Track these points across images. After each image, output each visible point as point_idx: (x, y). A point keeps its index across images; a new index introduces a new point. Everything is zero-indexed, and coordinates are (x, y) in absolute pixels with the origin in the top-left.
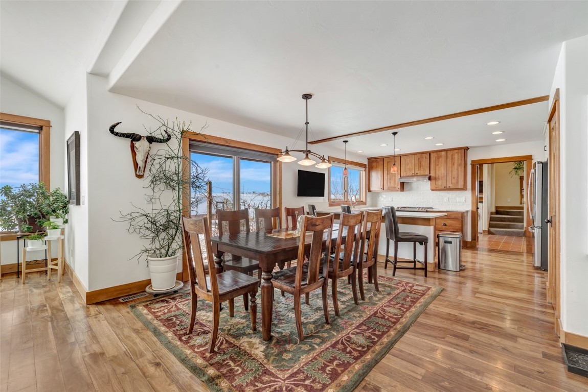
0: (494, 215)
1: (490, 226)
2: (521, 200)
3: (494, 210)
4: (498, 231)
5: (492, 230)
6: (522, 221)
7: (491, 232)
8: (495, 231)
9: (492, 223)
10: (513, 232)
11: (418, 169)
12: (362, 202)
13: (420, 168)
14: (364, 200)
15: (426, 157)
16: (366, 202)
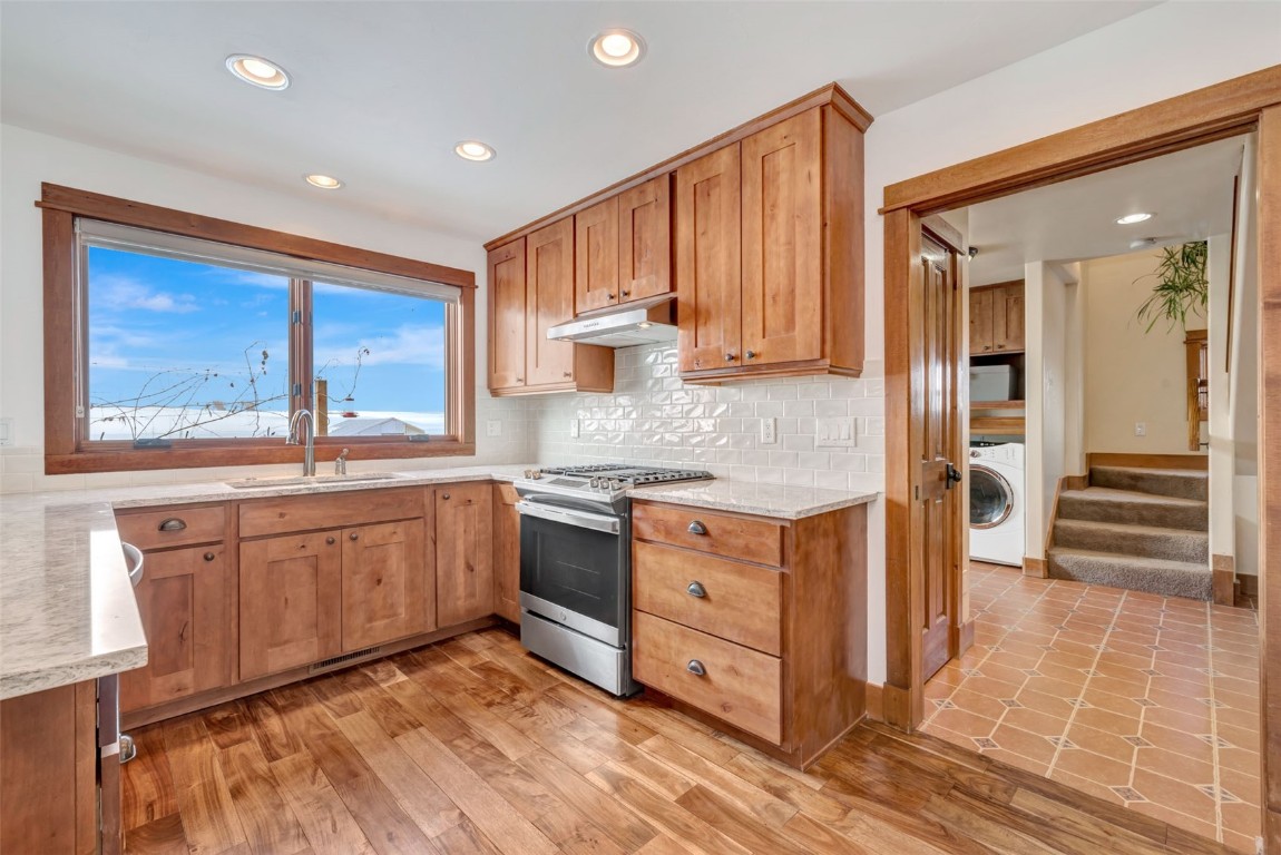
0: (1079, 489)
1: (1057, 539)
2: (1196, 428)
3: (1077, 469)
4: (1089, 567)
5: (1066, 558)
6: (1198, 522)
7: (1059, 567)
8: (1079, 564)
9: (1065, 529)
10: (1157, 576)
11: (629, 271)
12: (455, 439)
13: (637, 264)
14: (460, 433)
15: (659, 200)
16: (474, 443)
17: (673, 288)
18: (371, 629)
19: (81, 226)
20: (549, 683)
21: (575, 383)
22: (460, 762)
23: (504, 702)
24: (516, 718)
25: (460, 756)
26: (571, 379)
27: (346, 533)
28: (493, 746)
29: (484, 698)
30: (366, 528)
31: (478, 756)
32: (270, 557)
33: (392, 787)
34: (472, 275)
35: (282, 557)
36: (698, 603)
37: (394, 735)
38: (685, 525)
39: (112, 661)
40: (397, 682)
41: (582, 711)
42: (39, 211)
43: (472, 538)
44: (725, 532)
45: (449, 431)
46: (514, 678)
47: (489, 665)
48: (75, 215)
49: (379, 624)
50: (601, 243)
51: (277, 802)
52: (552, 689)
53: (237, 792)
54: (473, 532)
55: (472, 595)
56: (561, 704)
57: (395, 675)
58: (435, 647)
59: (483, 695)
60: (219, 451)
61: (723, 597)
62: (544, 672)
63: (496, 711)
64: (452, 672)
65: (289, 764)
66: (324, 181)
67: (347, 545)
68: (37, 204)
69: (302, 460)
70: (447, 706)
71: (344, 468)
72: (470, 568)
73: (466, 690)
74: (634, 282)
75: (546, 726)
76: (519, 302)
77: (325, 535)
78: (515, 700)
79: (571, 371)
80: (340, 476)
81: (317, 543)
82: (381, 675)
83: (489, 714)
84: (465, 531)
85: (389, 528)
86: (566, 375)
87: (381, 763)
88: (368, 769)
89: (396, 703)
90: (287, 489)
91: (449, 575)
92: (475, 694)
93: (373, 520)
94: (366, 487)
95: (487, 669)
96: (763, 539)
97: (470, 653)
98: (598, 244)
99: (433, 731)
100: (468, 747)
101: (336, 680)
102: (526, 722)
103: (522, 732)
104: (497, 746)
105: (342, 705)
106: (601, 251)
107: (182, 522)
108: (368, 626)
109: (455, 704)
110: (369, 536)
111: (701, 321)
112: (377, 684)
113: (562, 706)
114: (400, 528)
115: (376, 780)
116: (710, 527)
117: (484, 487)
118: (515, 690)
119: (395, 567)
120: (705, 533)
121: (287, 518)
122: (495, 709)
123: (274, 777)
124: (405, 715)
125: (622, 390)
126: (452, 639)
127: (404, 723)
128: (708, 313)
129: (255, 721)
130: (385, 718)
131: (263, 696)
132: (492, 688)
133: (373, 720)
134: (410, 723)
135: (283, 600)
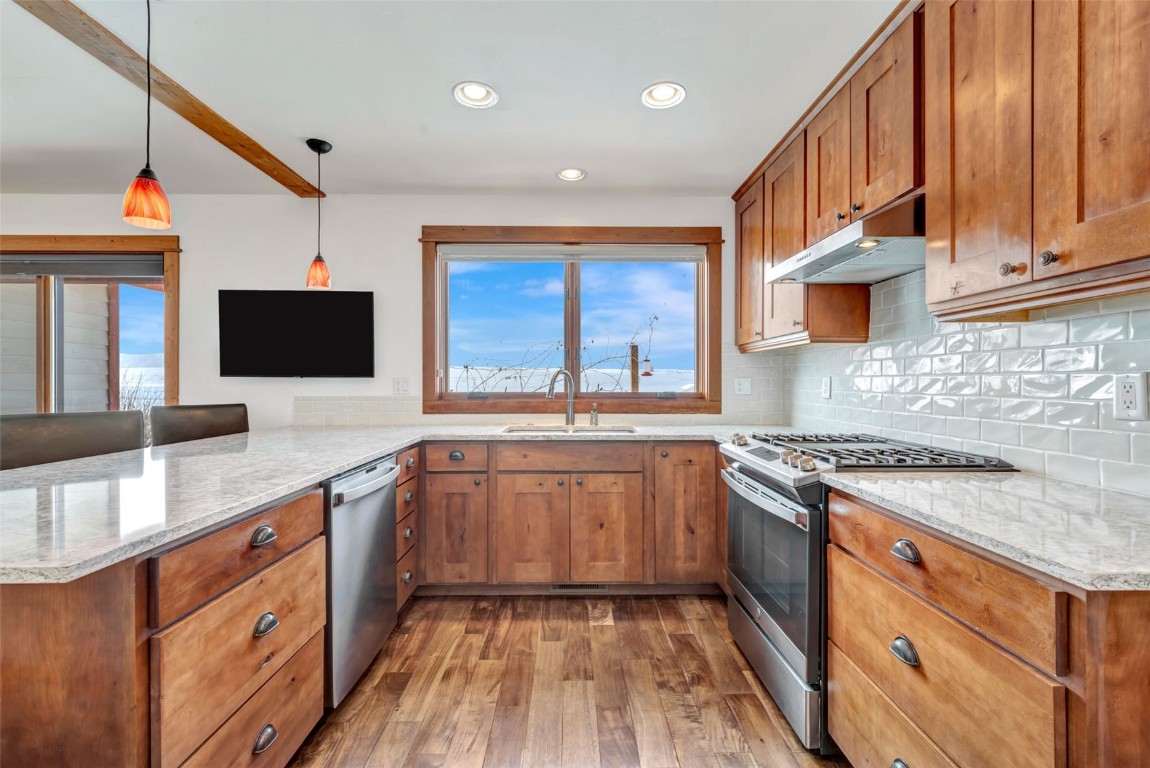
11: (862, 176)
12: (702, 397)
13: (872, 163)
14: (706, 392)
15: (900, 61)
16: (720, 401)
17: (919, 179)
18: (593, 567)
19: (440, 248)
20: (739, 688)
21: (806, 333)
22: (596, 738)
23: (678, 689)
24: (677, 717)
25: (600, 731)
26: (801, 328)
27: (574, 477)
28: (634, 738)
29: (661, 675)
30: (590, 475)
31: (615, 740)
32: (518, 489)
33: (531, 731)
34: (718, 230)
35: (526, 491)
36: (908, 673)
37: (567, 678)
38: (890, 542)
39: (45, 573)
40: (605, 624)
41: (754, 744)
42: (421, 244)
43: (692, 499)
44: (949, 570)
45: (698, 389)
46: (704, 666)
47: (690, 639)
48: (437, 243)
49: (601, 564)
50: (832, 152)
51: (459, 698)
52: (736, 698)
53: (447, 675)
54: (694, 493)
55: (692, 558)
56: (735, 720)
57: (606, 617)
58: (655, 601)
59: (663, 671)
60: (511, 402)
61: (947, 683)
62: (739, 671)
63: (663, 696)
64: (651, 633)
65: (488, 667)
66: (571, 175)
67: (575, 489)
68: (420, 240)
69: (565, 411)
70: (625, 668)
71: (597, 420)
72: (691, 530)
73: (651, 658)
74: (869, 188)
75: (703, 743)
76: (757, 250)
77: (557, 478)
78: (689, 692)
79: (801, 318)
80: (593, 427)
81: (551, 482)
82: (597, 613)
83: (654, 695)
84: (685, 491)
85: (610, 478)
86: (796, 323)
87: (540, 701)
88: (528, 702)
89: (589, 645)
90: (554, 435)
91: (668, 533)
92: (657, 666)
93: (596, 469)
94: (589, 439)
95: (685, 644)
96: (1020, 608)
97: (680, 618)
98: (830, 155)
99: (599, 690)
100: (612, 725)
101: (565, 603)
102: (684, 725)
103: (672, 735)
104: (638, 739)
105: (552, 630)
106: (832, 161)
107: (463, 455)
108: (591, 564)
109: (633, 670)
110: (594, 483)
111: (962, 218)
112: (588, 621)
113: (735, 726)
114: (621, 479)
115: (526, 716)
116: (927, 555)
117: (706, 448)
118: (697, 680)
119: (615, 516)
120: (918, 563)
121: (529, 458)
122: (664, 694)
123: (472, 674)
124: (588, 662)
125: (879, 338)
126: (674, 597)
127: (582, 669)
128: (973, 201)
129: (496, 619)
130: (572, 657)
131: (513, 599)
132: (676, 666)
133: (562, 654)
134: (585, 671)
135: (526, 527)
